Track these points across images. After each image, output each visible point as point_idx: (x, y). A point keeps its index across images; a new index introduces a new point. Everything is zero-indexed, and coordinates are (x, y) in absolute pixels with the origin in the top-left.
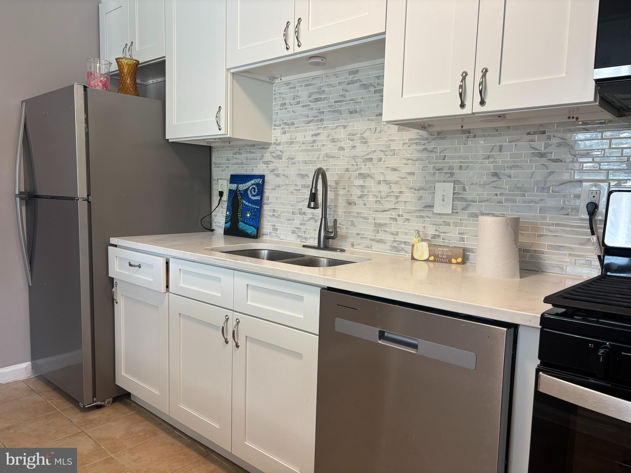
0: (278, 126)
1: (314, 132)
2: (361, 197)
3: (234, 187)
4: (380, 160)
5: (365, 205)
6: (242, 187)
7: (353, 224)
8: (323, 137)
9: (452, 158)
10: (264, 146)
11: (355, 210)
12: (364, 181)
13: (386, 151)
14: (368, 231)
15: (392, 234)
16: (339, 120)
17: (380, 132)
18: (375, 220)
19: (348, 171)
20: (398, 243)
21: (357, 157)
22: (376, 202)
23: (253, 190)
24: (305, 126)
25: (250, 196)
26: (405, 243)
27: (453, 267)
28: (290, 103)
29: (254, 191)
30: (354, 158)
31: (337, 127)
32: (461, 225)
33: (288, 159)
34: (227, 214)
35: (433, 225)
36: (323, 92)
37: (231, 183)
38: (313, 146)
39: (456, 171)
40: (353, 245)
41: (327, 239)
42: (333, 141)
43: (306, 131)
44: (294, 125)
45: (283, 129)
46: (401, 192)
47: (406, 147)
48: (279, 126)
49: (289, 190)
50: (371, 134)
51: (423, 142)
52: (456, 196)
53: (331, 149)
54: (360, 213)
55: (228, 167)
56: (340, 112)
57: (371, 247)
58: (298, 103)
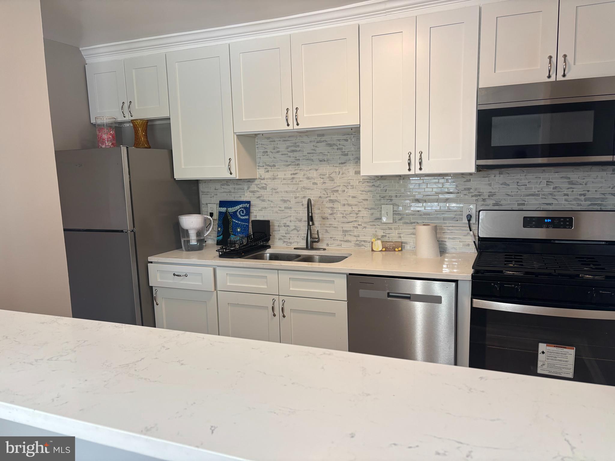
0: (261, 167)
1: (292, 172)
2: (331, 214)
3: (224, 210)
4: (344, 191)
5: (335, 219)
6: (231, 210)
7: (327, 231)
8: (300, 175)
9: (391, 190)
10: (250, 181)
11: (328, 222)
12: (333, 204)
13: (347, 186)
14: (339, 235)
15: (355, 236)
16: (312, 165)
17: (343, 174)
18: (342, 228)
19: (321, 198)
20: (360, 241)
21: (327, 189)
22: (343, 217)
23: (241, 212)
24: (284, 168)
25: (239, 216)
26: (364, 241)
27: (397, 253)
28: (271, 151)
29: (243, 213)
30: (325, 190)
31: (310, 169)
32: (399, 229)
33: (271, 190)
34: (219, 230)
35: (382, 229)
36: (298, 146)
37: (220, 207)
38: (292, 181)
39: (394, 198)
40: (328, 245)
41: (313, 242)
42: (308, 178)
43: (286, 171)
44: (276, 166)
45: (266, 169)
46: (359, 211)
47: (361, 184)
48: (262, 167)
49: (274, 211)
50: (336, 175)
51: (372, 181)
52: (395, 213)
53: (306, 183)
54: (332, 224)
55: (217, 195)
56: (312, 160)
57: (341, 245)
58: (278, 152)
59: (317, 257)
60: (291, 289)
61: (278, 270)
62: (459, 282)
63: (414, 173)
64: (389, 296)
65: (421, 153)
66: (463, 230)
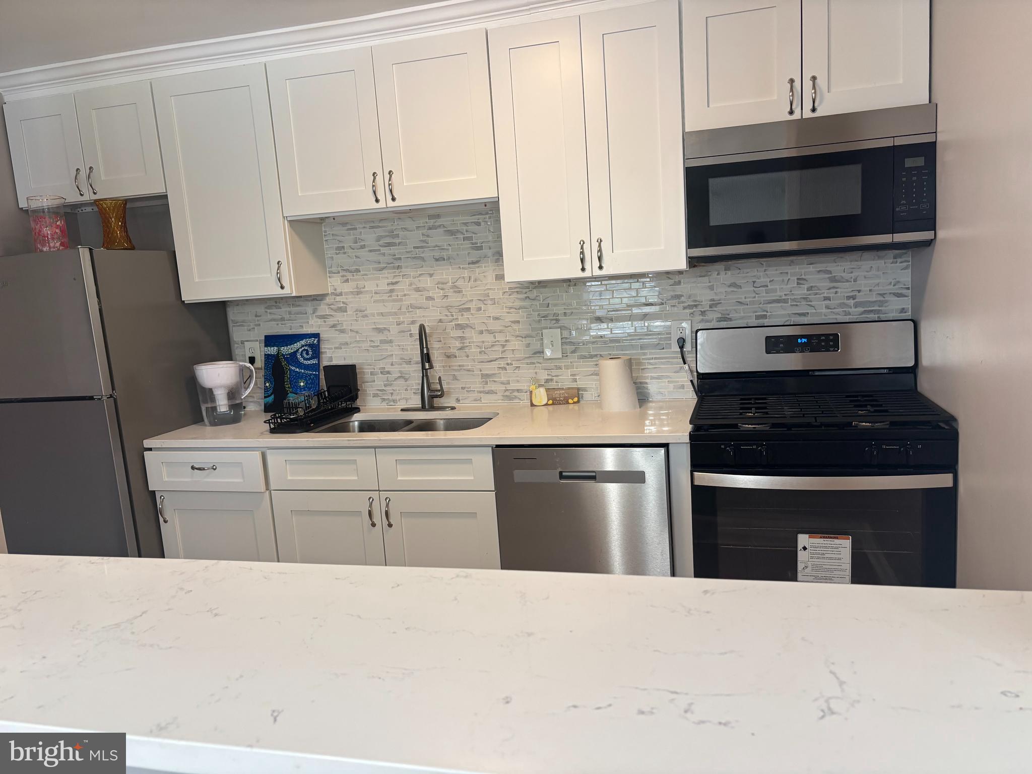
0: (335, 273)
1: (390, 281)
2: (460, 349)
3: (273, 350)
4: (480, 309)
5: (468, 356)
6: (286, 350)
7: (455, 378)
8: (403, 286)
9: (556, 305)
10: (317, 298)
11: (455, 363)
12: (463, 332)
13: (485, 300)
14: (476, 384)
15: (502, 383)
16: (422, 267)
17: (475, 280)
18: (481, 371)
19: (442, 322)
20: (510, 391)
21: (451, 307)
22: (480, 352)
23: (304, 353)
24: (374, 274)
25: (302, 360)
26: (518, 391)
27: (571, 406)
28: (350, 246)
29: (307, 354)
30: (448, 308)
31: (420, 275)
32: (572, 367)
33: (355, 312)
34: (267, 387)
35: (545, 370)
36: (397, 236)
37: (266, 346)
38: (391, 296)
39: (562, 317)
40: (458, 400)
41: (433, 398)
42: (418, 290)
43: (378, 279)
44: (360, 272)
45: (343, 276)
46: (506, 341)
47: (506, 296)
48: (337, 273)
49: (362, 347)
50: (464, 282)
51: (525, 291)
52: (565, 342)
53: (415, 298)
54: (463, 366)
55: (259, 325)
56: (423, 259)
57: (480, 400)
58: (363, 247)
59: (442, 422)
60: (399, 478)
61: (375, 448)
62: (671, 447)
63: (591, 275)
64: (562, 477)
65: (600, 241)
66: (672, 364)
